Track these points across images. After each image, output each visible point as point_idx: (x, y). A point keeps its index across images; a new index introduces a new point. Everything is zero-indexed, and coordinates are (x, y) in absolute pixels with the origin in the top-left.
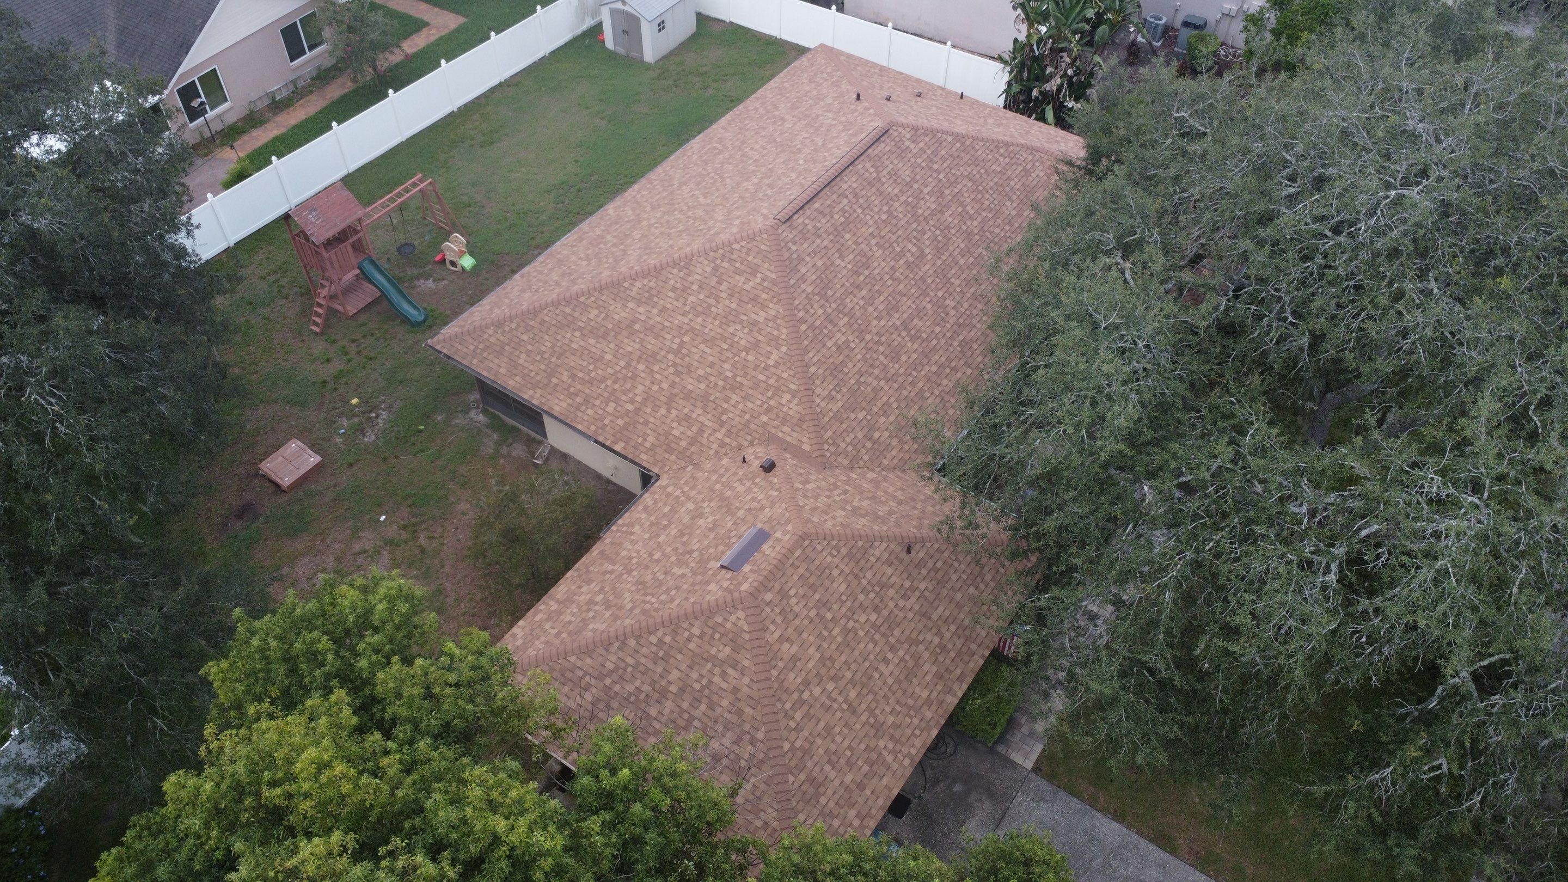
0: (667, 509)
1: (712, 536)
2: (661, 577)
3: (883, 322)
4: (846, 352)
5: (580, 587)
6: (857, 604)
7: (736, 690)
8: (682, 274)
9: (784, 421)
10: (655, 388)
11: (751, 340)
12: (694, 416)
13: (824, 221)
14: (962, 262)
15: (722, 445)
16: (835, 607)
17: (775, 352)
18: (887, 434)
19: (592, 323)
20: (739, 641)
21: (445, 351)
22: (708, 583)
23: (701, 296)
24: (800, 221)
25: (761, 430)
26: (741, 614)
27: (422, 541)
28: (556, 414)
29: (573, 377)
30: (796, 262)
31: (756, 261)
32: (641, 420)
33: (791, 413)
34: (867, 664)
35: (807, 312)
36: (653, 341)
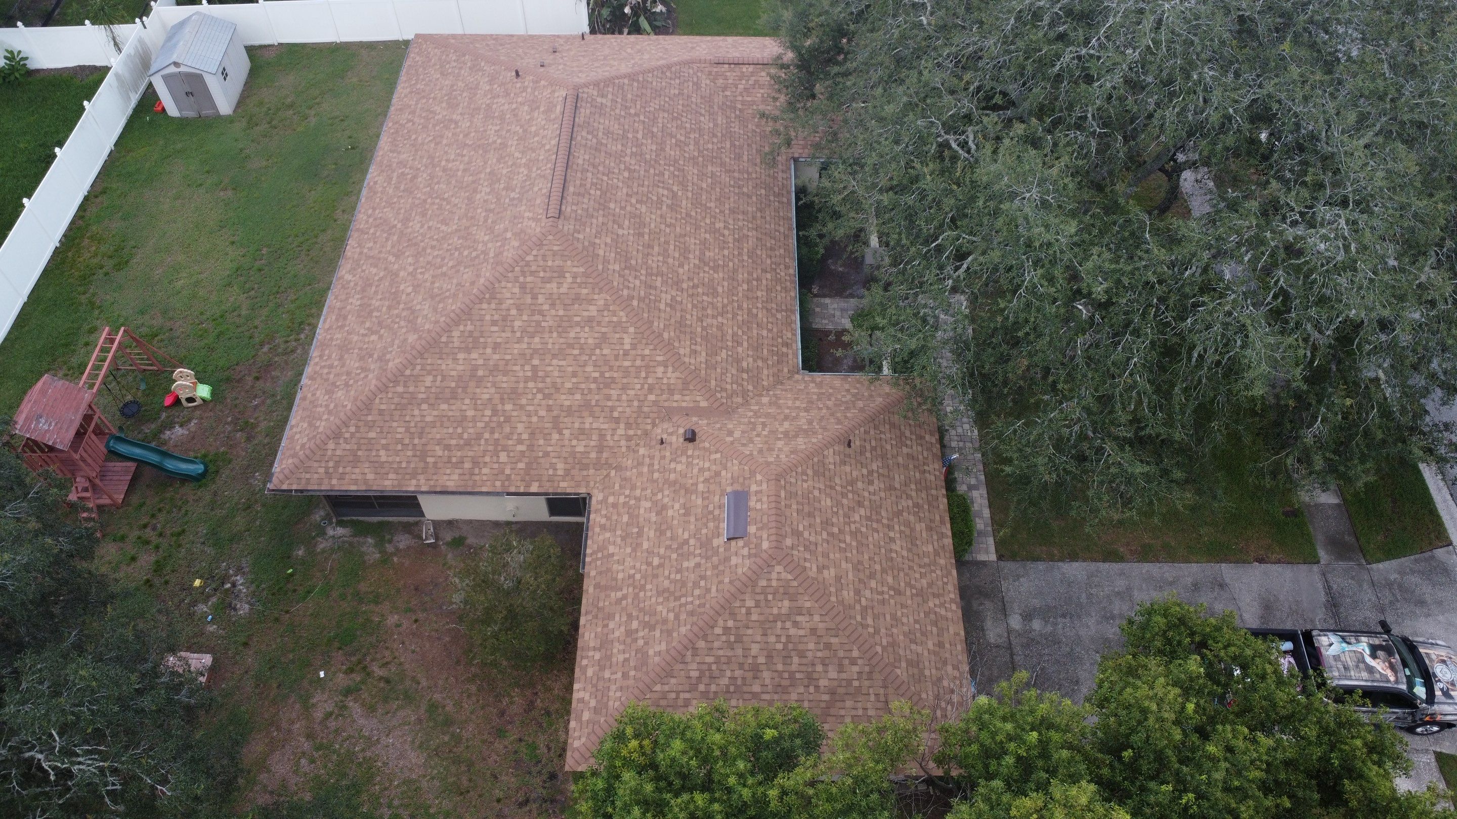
0: (625, 518)
1: (692, 519)
2: (678, 577)
3: (686, 267)
4: (678, 307)
5: (606, 626)
6: (846, 510)
7: (813, 631)
8: (493, 306)
9: (671, 392)
10: (535, 419)
11: (596, 335)
12: (587, 426)
13: (586, 200)
14: (704, 185)
15: (629, 439)
16: (835, 520)
17: (625, 336)
18: (751, 360)
19: (433, 390)
20: (791, 591)
21: (294, 487)
22: (727, 559)
23: (525, 318)
24: (569, 209)
25: (655, 409)
26: (779, 568)
27: (378, 672)
28: (454, 489)
29: (448, 447)
30: (591, 249)
31: (557, 263)
32: (541, 454)
33: (672, 381)
34: (883, 551)
35: (628, 288)
36: (505, 379)
